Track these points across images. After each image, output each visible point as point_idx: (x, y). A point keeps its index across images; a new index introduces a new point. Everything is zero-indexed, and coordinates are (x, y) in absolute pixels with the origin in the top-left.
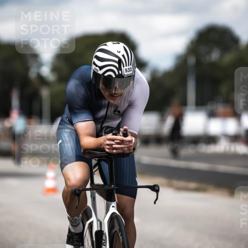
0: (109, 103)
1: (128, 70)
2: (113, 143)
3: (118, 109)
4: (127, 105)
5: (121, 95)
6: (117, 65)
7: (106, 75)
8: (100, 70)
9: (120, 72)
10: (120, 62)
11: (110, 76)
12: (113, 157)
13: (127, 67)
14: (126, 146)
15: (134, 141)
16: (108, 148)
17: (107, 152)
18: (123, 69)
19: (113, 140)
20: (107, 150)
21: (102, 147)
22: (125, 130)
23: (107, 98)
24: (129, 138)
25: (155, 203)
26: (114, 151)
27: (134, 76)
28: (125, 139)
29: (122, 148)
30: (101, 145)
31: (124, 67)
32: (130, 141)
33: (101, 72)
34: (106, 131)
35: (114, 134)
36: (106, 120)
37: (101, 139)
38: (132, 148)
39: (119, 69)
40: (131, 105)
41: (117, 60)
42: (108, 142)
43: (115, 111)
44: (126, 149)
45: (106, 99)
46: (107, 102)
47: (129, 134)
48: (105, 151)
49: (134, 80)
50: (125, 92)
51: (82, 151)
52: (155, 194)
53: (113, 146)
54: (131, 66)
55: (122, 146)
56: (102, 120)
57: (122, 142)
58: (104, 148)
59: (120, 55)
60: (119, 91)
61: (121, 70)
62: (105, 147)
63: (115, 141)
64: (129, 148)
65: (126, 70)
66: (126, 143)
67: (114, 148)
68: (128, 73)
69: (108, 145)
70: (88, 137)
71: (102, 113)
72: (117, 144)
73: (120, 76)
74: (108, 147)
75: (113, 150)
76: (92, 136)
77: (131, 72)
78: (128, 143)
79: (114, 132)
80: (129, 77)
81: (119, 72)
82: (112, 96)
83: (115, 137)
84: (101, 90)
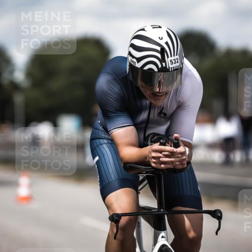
0: (151, 103)
1: (174, 62)
2: (160, 155)
3: (164, 111)
4: (175, 106)
5: (166, 93)
6: (159, 55)
7: (146, 68)
8: (138, 62)
9: (164, 64)
10: (163, 51)
11: (151, 69)
12: (161, 173)
13: (173, 58)
14: (178, 159)
15: (187, 152)
16: (154, 162)
17: (153, 168)
18: (168, 60)
19: (161, 152)
20: (153, 165)
21: (147, 160)
22: (176, 139)
23: (147, 97)
24: (181, 149)
25: (217, 234)
26: (162, 166)
27: (181, 69)
28: (175, 150)
29: (172, 162)
30: (146, 158)
31: (168, 57)
32: (183, 154)
33: (139, 65)
34: (153, 140)
35: (161, 144)
36: (149, 125)
37: (146, 150)
38: (185, 162)
39: (163, 60)
40: (180, 106)
41: (159, 48)
42: (154, 154)
43: (160, 113)
44: (178, 163)
45: (147, 99)
46: (148, 102)
47: (181, 144)
48: (151, 166)
49: (181, 74)
50: (172, 89)
51: (122, 165)
52: (216, 221)
53: (161, 159)
54: (178, 57)
55: (173, 159)
56: (144, 125)
57: (172, 154)
58: (149, 162)
59: (162, 43)
60: (164, 89)
61: (165, 61)
62: (151, 160)
63: (163, 153)
64: (181, 161)
65: (171, 62)
66: (177, 155)
67: (161, 161)
68: (174, 65)
69: (154, 158)
70: (129, 147)
71: (144, 116)
72: (166, 156)
73: (164, 70)
74: (154, 160)
75: (161, 164)
76: (133, 145)
77: (178, 64)
78: (180, 155)
79: (162, 141)
80: (175, 70)
81: (162, 65)
82: (155, 95)
83: (163, 147)
84: (141, 88)
